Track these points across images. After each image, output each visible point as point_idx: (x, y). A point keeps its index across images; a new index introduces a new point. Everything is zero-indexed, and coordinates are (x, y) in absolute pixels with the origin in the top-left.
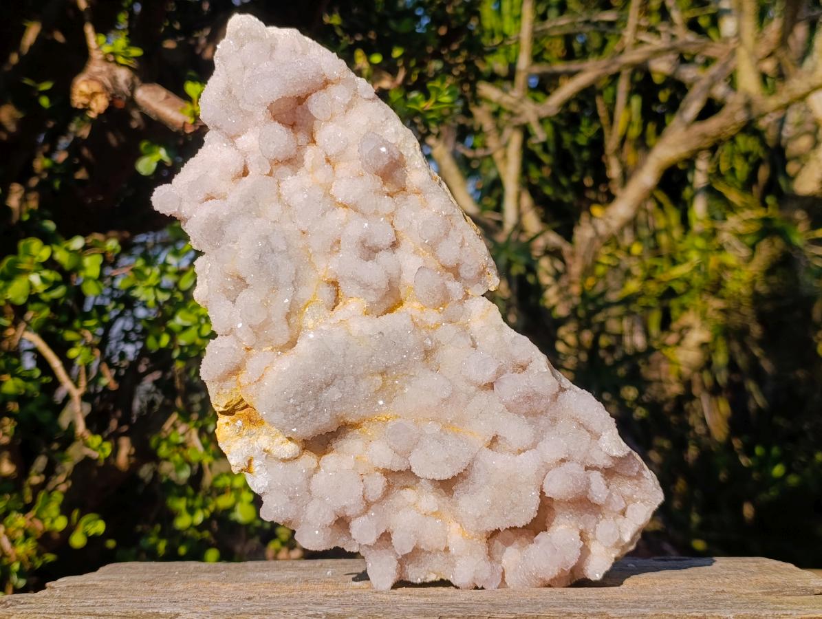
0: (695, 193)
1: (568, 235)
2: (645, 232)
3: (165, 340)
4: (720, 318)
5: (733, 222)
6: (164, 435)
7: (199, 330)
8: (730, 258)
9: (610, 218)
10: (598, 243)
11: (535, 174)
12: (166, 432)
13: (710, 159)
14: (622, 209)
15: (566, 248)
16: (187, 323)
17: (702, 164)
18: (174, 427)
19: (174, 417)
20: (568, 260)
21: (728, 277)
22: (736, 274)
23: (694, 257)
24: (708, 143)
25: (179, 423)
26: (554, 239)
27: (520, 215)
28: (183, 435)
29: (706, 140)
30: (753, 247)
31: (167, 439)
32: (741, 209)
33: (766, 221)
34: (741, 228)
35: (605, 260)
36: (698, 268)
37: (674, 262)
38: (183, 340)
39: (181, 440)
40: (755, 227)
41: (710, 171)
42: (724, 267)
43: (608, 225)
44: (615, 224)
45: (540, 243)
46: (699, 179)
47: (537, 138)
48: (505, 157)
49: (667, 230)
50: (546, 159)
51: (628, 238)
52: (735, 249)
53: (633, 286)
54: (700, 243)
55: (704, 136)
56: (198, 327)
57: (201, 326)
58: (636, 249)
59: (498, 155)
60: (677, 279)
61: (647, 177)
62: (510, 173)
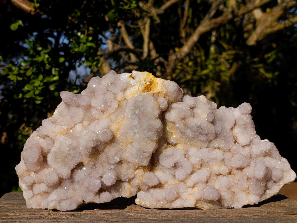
0: (211, 44)
1: (166, 58)
2: (192, 57)
3: (21, 96)
4: (218, 89)
5: (224, 54)
6: (19, 132)
7: (34, 92)
8: (223, 68)
9: (181, 52)
10: (177, 61)
11: (154, 35)
12: (20, 130)
13: (217, 32)
14: (186, 49)
15: (166, 63)
16: (29, 89)
17: (214, 33)
18: (24, 128)
19: (24, 125)
20: (166, 67)
21: (222, 74)
22: (225, 74)
23: (210, 67)
24: (216, 26)
25: (25, 127)
26: (161, 59)
27: (149, 51)
28: (27, 132)
29: (216, 25)
30: (231, 65)
31: (21, 133)
32: (228, 50)
33: (236, 55)
34: (227, 57)
35: (179, 67)
36: (211, 71)
37: (203, 69)
38: (28, 96)
39: (26, 134)
40: (232, 57)
41: (217, 36)
42: (221, 71)
43: (181, 55)
44: (183, 54)
45: (157, 61)
46: (213, 39)
47: (156, 22)
48: (144, 28)
49: (200, 57)
50: (158, 30)
51: (187, 60)
52: (225, 65)
53: (189, 77)
54: (212, 62)
55: (216, 23)
56: (34, 91)
57: (35, 90)
58: (190, 64)
59: (142, 27)
60: (203, 75)
61: (195, 38)
62: (146, 34)
